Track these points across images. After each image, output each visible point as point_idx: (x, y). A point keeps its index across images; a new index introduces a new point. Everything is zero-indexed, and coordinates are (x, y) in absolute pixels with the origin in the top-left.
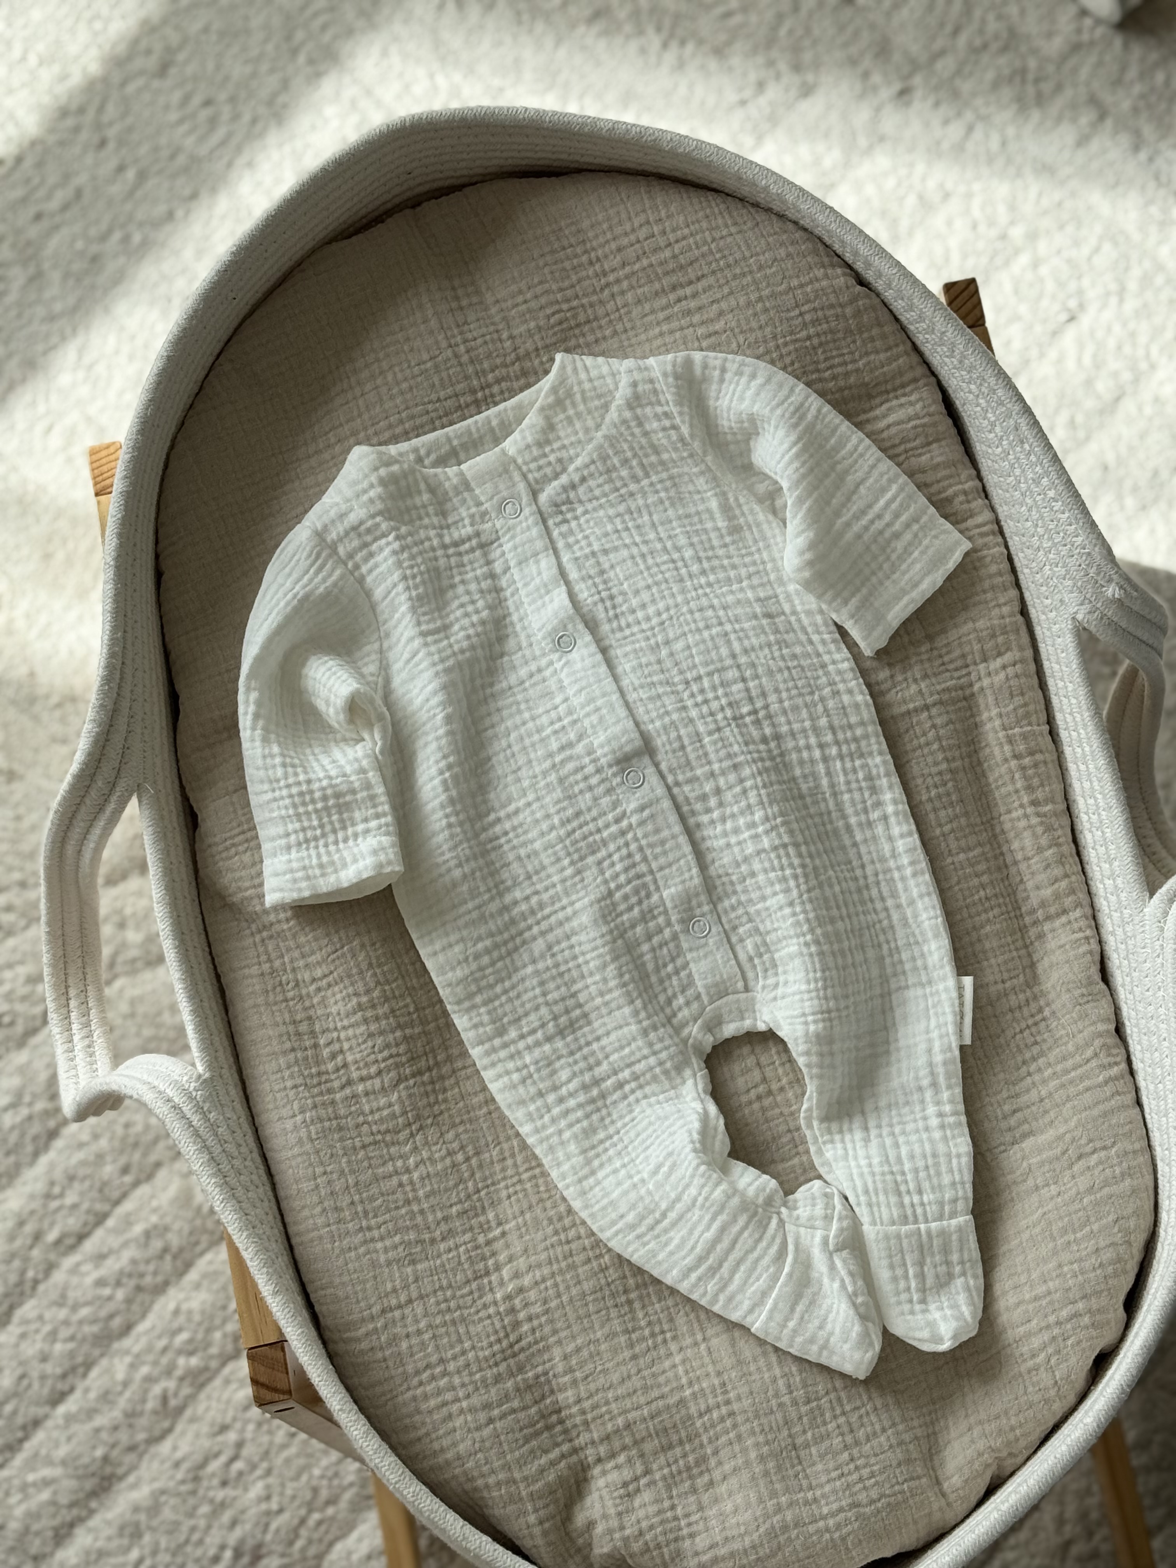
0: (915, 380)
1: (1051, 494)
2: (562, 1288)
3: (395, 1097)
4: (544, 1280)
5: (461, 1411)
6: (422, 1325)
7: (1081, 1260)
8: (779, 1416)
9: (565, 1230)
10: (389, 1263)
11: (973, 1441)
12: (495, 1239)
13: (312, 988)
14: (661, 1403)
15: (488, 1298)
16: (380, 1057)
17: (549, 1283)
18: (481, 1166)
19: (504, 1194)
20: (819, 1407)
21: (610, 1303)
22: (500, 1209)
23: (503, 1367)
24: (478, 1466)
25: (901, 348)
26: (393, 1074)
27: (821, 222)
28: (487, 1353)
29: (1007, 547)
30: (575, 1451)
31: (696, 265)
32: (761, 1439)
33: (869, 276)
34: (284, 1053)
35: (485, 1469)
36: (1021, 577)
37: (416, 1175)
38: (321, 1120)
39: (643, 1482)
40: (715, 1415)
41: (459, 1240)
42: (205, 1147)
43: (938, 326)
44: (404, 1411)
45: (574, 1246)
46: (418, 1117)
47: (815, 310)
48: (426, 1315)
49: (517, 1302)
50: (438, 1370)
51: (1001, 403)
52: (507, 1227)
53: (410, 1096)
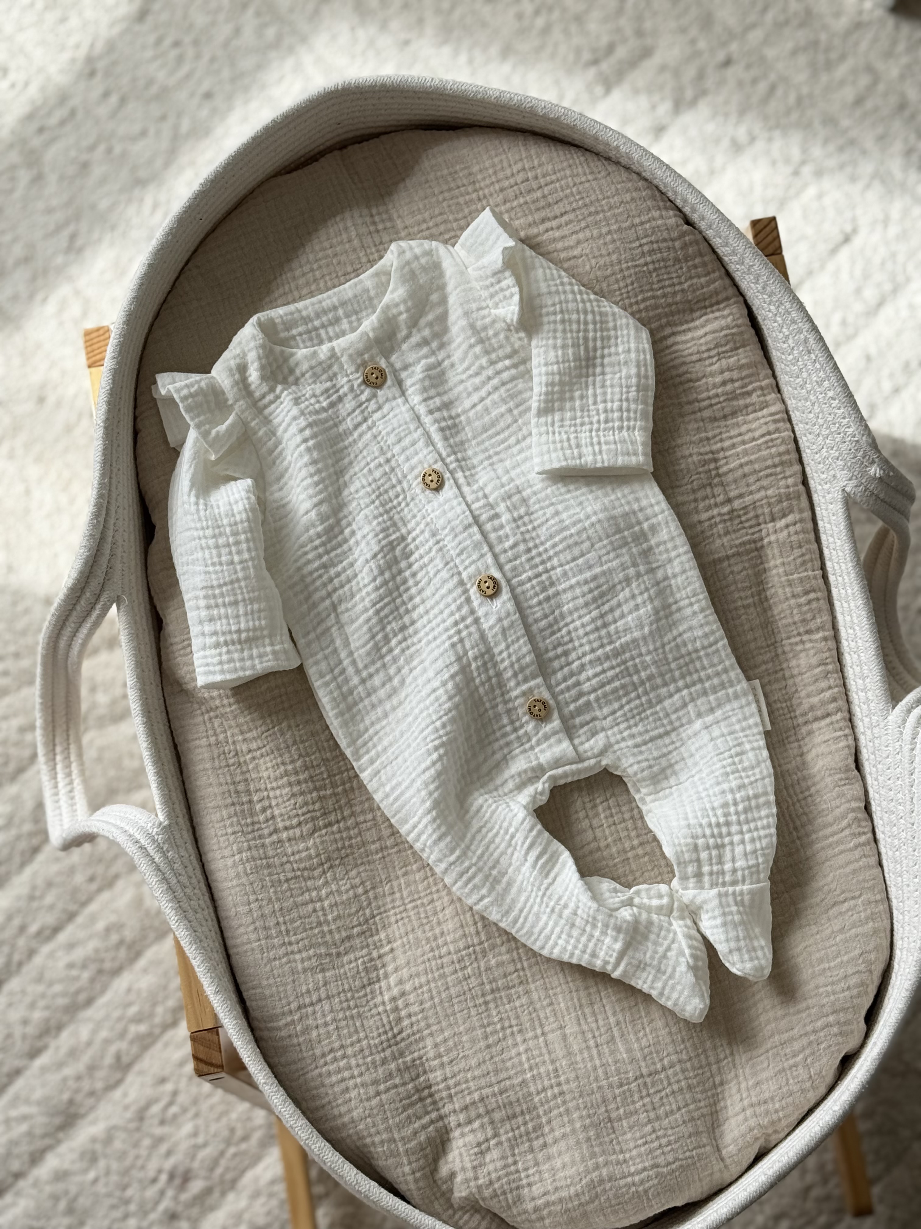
0: (727, 299)
1: (831, 394)
2: (434, 992)
3: (311, 843)
4: (421, 986)
5: (356, 1086)
6: (328, 1018)
7: (833, 983)
8: (598, 1096)
9: (438, 947)
10: (305, 971)
11: (746, 1119)
12: (385, 954)
13: (248, 757)
14: (508, 1083)
15: (378, 999)
16: (300, 812)
17: (425, 988)
18: (376, 898)
19: (393, 919)
20: (630, 1090)
21: (470, 1004)
22: (390, 931)
23: (388, 1053)
24: (367, 1128)
25: (717, 274)
26: (310, 825)
27: (660, 176)
28: (377, 1041)
29: (793, 431)
30: (441, 1118)
31: (561, 204)
32: (584, 1113)
33: (695, 217)
34: (226, 806)
35: (373, 1130)
36: (804, 455)
37: (326, 903)
38: (254, 859)
39: (492, 1142)
40: (549, 1093)
41: (359, 954)
42: (165, 880)
43: (747, 261)
44: (312, 1084)
45: (445, 960)
46: (329, 859)
47: (652, 242)
48: (332, 1011)
49: (400, 1003)
50: (339, 1054)
51: (794, 322)
52: (395, 945)
53: (322, 842)
